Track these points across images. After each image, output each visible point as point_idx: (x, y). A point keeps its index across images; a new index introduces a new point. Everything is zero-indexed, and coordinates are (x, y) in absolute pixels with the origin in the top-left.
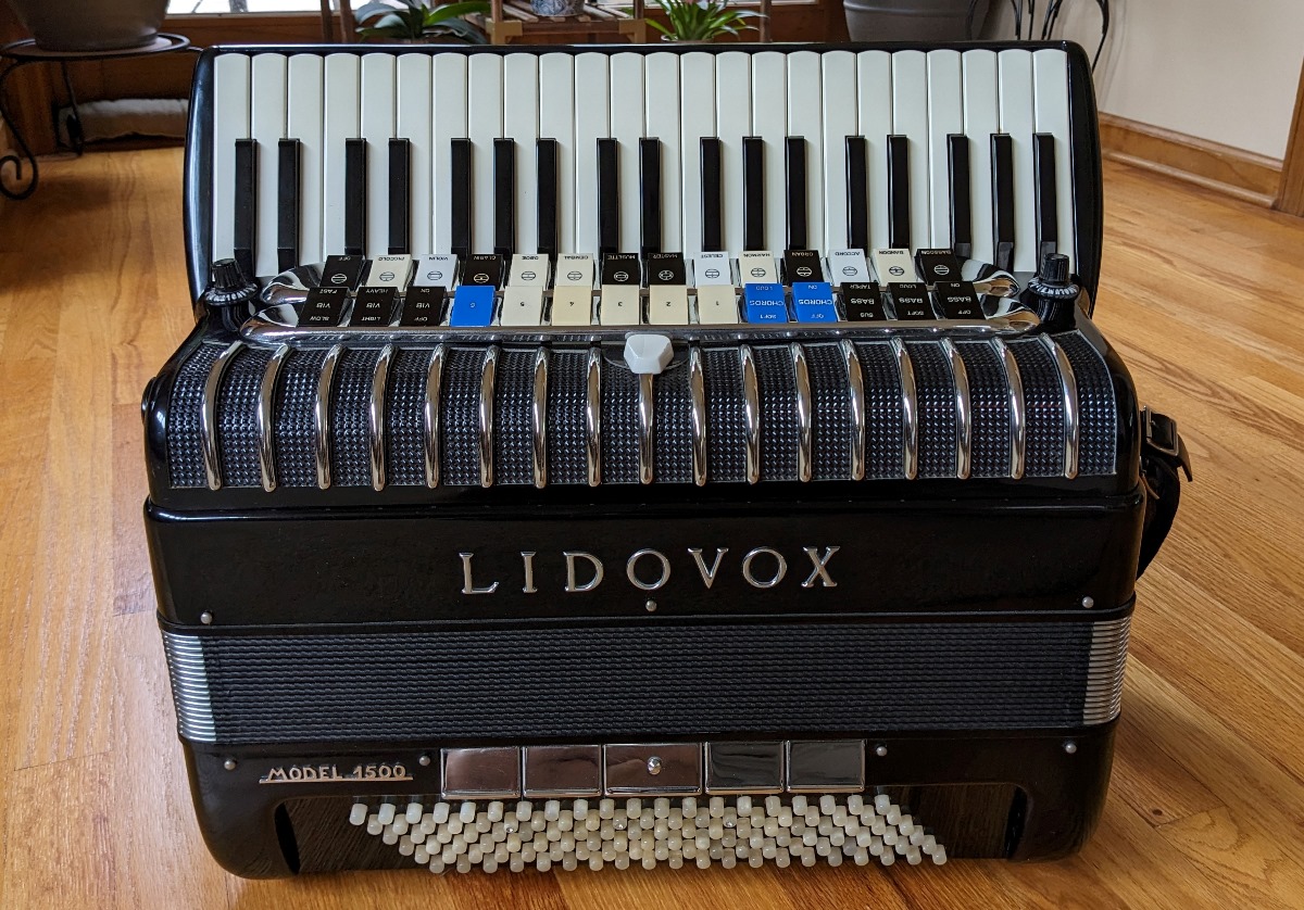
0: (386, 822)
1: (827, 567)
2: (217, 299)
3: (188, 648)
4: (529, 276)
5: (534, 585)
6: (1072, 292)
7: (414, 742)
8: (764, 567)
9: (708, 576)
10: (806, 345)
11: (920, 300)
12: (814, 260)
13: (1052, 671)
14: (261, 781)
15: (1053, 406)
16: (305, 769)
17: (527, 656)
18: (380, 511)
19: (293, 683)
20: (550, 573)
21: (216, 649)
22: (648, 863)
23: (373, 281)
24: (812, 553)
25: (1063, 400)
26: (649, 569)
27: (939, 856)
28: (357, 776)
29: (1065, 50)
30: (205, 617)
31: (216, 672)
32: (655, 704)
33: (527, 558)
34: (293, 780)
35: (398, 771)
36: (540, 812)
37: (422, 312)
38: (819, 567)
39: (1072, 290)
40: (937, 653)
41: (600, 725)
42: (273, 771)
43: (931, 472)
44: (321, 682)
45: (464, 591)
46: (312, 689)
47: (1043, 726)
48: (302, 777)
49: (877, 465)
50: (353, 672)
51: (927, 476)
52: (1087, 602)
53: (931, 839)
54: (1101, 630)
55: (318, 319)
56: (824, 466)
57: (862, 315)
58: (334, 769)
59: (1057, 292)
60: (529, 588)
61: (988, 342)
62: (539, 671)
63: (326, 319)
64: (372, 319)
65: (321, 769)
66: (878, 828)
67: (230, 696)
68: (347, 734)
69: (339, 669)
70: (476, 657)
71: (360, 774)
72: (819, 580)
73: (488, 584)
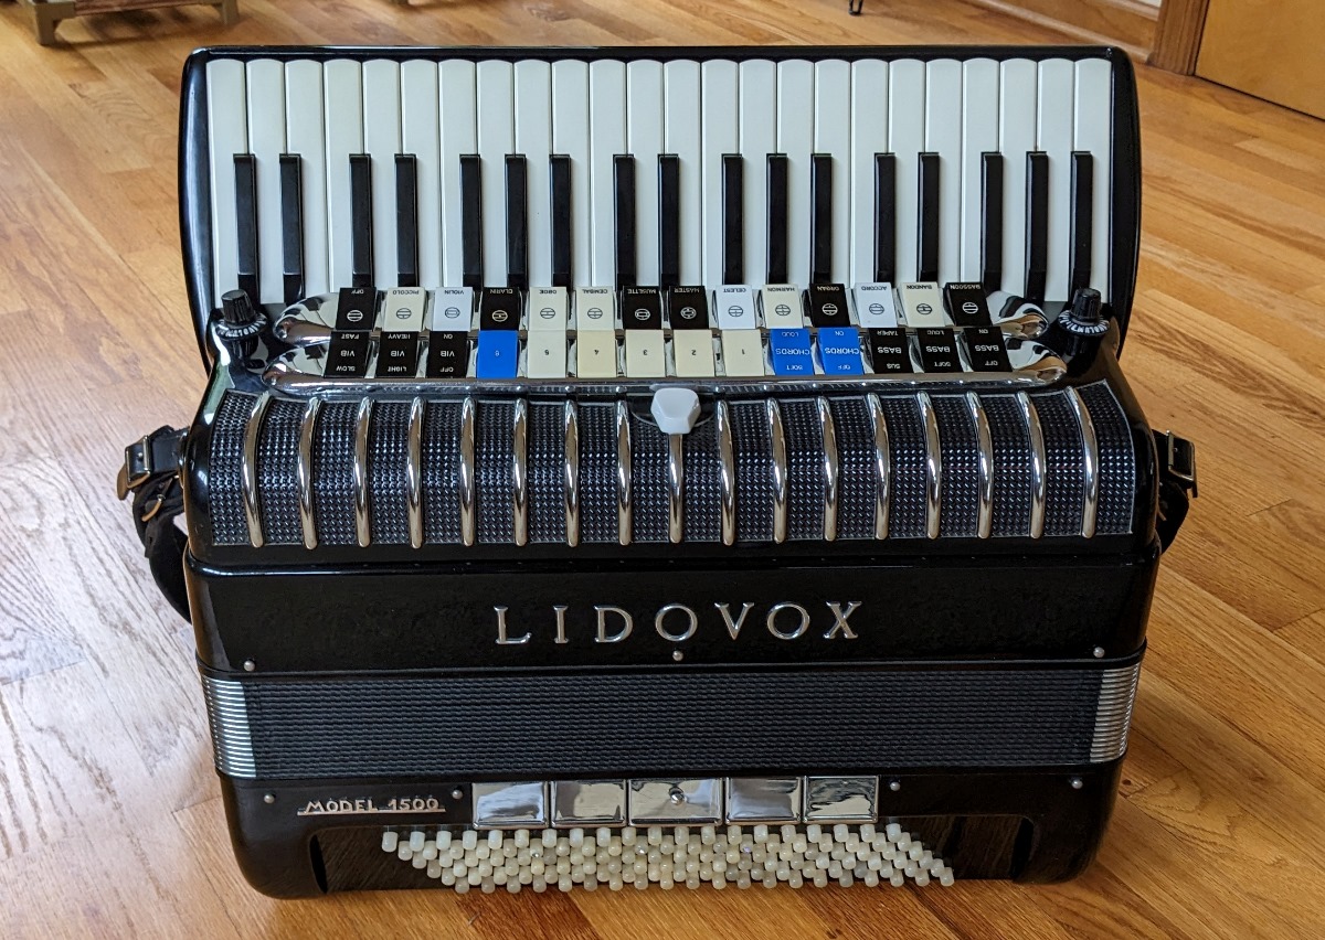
0: (416, 849)
1: (849, 620)
2: (229, 334)
3: (230, 692)
4: (548, 313)
5: (566, 636)
6: (1102, 329)
7: (447, 778)
8: (788, 620)
9: (734, 629)
10: (832, 399)
11: (947, 349)
12: (839, 295)
13: (1061, 714)
14: (299, 814)
15: (1074, 468)
16: (342, 803)
17: (558, 700)
18: (417, 568)
19: (331, 724)
20: (581, 624)
21: (257, 693)
22: (666, 884)
24: (835, 607)
25: (1083, 461)
26: (676, 623)
27: (947, 878)
28: (393, 808)
29: (1109, 59)
30: (248, 665)
31: (257, 714)
32: (678, 743)
33: (559, 611)
34: (330, 812)
35: (431, 803)
36: (564, 839)
37: (448, 362)
38: (842, 619)
39: (1101, 327)
40: (951, 698)
41: (626, 762)
42: (310, 804)
43: (952, 531)
44: (359, 723)
45: (498, 642)
46: (350, 729)
47: (1052, 763)
48: (339, 809)
49: (901, 524)
50: (390, 714)
51: (949, 535)
52: (1098, 652)
53: (940, 863)
54: (1110, 676)
56: (848, 525)
57: (889, 366)
58: (370, 802)
59: (1087, 330)
60: (560, 639)
61: (1013, 396)
62: (568, 714)
63: (352, 368)
65: (357, 802)
66: (889, 853)
67: (270, 736)
68: (383, 770)
69: (377, 711)
70: (508, 701)
71: (395, 807)
72: (840, 631)
73: (522, 636)
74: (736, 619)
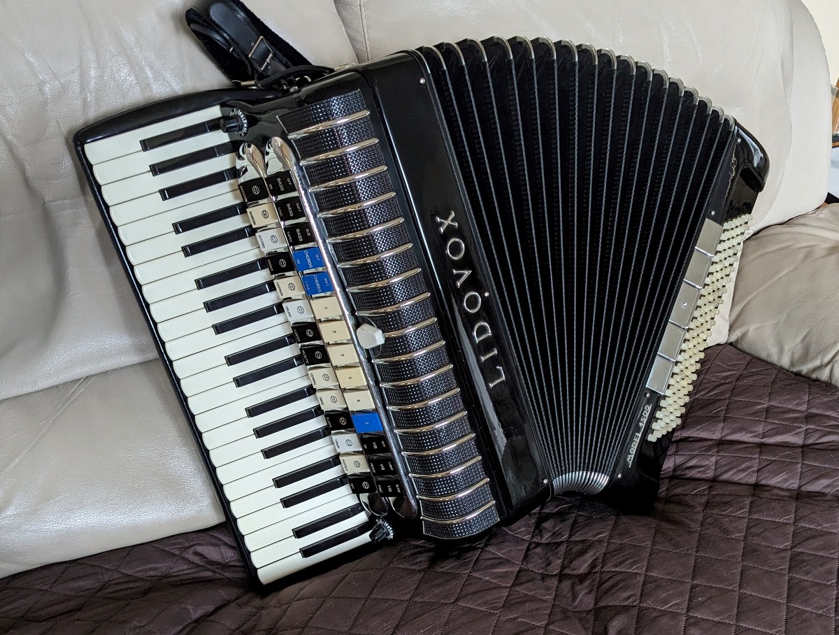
1: (446, 219)
2: (392, 534)
4: (334, 399)
5: (493, 350)
8: (455, 249)
9: (467, 273)
23: (365, 470)
24: (442, 228)
26: (472, 302)
29: (82, 145)
37: (379, 445)
38: (447, 222)
45: (505, 381)
55: (398, 489)
57: (309, 234)
60: (495, 352)
61: (304, 169)
63: (397, 486)
64: (391, 466)
72: (453, 220)
73: (499, 371)
74: (462, 275)
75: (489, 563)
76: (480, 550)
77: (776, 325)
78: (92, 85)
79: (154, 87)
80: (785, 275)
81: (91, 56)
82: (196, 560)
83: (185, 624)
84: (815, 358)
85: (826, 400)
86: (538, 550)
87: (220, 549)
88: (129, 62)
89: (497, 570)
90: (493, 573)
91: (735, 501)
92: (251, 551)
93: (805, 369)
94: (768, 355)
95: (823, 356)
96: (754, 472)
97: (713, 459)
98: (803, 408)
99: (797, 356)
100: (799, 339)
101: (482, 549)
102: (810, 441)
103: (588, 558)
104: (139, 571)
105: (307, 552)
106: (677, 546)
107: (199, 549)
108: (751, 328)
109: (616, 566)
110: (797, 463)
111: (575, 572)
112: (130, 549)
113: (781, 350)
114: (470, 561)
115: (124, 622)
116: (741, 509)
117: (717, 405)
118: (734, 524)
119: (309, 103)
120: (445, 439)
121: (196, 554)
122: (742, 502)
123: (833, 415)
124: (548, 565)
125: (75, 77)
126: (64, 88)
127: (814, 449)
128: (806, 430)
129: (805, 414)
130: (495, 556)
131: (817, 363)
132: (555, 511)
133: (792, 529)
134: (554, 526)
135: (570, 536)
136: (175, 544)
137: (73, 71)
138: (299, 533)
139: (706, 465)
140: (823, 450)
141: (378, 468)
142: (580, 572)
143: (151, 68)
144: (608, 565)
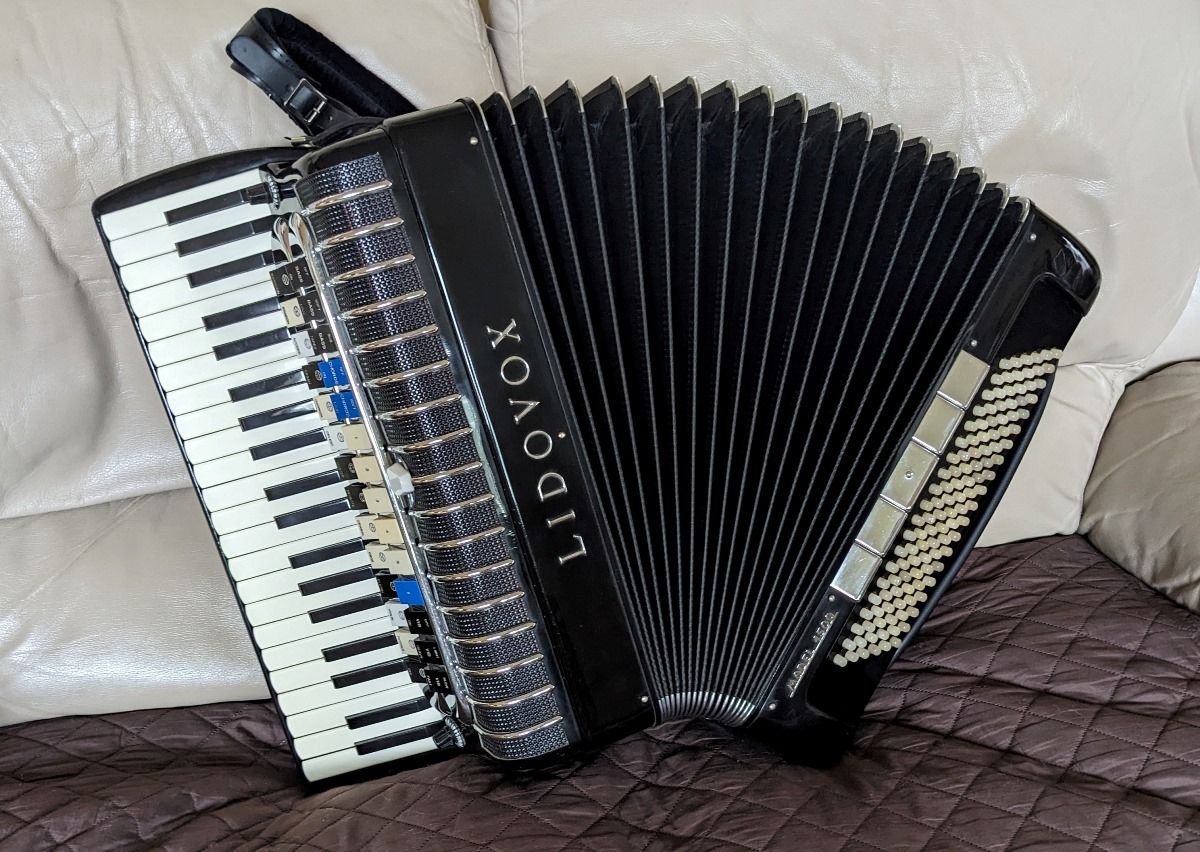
1: (501, 330)
2: (461, 741)
4: (381, 556)
5: (569, 512)
8: (515, 371)
20: (557, 505)
23: (415, 652)
24: (495, 343)
26: (538, 444)
29: (99, 217)
33: (551, 523)
37: (423, 623)
38: (502, 335)
45: (586, 554)
55: (447, 684)
57: (331, 341)
59: (275, 191)
60: (572, 515)
64: (436, 652)
72: (513, 332)
73: (578, 541)
74: (525, 406)
75: (559, 800)
76: (558, 781)
77: (1139, 514)
78: (132, 139)
79: (208, 143)
80: (1167, 439)
81: (131, 103)
82: (239, 736)
83: (181, 814)
84: (1181, 572)
85: (1174, 637)
86: (646, 793)
87: (272, 727)
88: (179, 110)
89: (567, 812)
90: (560, 815)
91: (955, 770)
92: (295, 736)
93: (1170, 585)
94: (1126, 560)
95: (1193, 570)
96: (1009, 731)
97: (959, 704)
98: (1132, 646)
99: (1160, 566)
100: (1164, 541)
101: (563, 780)
102: (1121, 698)
103: (699, 816)
104: (163, 741)
105: (363, 748)
106: (829, 821)
107: (246, 724)
108: (1107, 516)
109: (728, 833)
110: (1080, 728)
111: (676, 833)
112: (163, 712)
113: (1142, 555)
114: (535, 794)
115: (103, 799)
116: (958, 782)
117: (1001, 625)
118: (935, 804)
119: (319, 169)
120: (492, 626)
121: (241, 729)
122: (966, 772)
123: (1179, 663)
124: (647, 816)
125: (111, 129)
126: (97, 144)
127: (1122, 710)
128: (1122, 680)
129: (1132, 655)
130: (577, 793)
131: (1185, 579)
132: (692, 743)
133: (1018, 823)
134: (679, 766)
135: (694, 781)
136: (217, 714)
137: (108, 122)
138: (354, 722)
139: (943, 711)
140: (1135, 713)
141: (424, 653)
142: (682, 834)
143: (206, 116)
144: (719, 831)
